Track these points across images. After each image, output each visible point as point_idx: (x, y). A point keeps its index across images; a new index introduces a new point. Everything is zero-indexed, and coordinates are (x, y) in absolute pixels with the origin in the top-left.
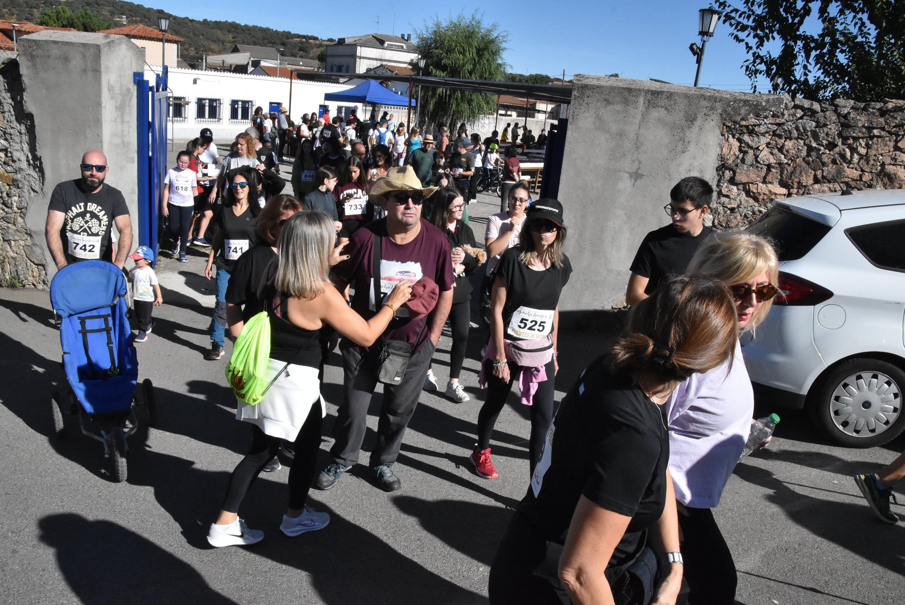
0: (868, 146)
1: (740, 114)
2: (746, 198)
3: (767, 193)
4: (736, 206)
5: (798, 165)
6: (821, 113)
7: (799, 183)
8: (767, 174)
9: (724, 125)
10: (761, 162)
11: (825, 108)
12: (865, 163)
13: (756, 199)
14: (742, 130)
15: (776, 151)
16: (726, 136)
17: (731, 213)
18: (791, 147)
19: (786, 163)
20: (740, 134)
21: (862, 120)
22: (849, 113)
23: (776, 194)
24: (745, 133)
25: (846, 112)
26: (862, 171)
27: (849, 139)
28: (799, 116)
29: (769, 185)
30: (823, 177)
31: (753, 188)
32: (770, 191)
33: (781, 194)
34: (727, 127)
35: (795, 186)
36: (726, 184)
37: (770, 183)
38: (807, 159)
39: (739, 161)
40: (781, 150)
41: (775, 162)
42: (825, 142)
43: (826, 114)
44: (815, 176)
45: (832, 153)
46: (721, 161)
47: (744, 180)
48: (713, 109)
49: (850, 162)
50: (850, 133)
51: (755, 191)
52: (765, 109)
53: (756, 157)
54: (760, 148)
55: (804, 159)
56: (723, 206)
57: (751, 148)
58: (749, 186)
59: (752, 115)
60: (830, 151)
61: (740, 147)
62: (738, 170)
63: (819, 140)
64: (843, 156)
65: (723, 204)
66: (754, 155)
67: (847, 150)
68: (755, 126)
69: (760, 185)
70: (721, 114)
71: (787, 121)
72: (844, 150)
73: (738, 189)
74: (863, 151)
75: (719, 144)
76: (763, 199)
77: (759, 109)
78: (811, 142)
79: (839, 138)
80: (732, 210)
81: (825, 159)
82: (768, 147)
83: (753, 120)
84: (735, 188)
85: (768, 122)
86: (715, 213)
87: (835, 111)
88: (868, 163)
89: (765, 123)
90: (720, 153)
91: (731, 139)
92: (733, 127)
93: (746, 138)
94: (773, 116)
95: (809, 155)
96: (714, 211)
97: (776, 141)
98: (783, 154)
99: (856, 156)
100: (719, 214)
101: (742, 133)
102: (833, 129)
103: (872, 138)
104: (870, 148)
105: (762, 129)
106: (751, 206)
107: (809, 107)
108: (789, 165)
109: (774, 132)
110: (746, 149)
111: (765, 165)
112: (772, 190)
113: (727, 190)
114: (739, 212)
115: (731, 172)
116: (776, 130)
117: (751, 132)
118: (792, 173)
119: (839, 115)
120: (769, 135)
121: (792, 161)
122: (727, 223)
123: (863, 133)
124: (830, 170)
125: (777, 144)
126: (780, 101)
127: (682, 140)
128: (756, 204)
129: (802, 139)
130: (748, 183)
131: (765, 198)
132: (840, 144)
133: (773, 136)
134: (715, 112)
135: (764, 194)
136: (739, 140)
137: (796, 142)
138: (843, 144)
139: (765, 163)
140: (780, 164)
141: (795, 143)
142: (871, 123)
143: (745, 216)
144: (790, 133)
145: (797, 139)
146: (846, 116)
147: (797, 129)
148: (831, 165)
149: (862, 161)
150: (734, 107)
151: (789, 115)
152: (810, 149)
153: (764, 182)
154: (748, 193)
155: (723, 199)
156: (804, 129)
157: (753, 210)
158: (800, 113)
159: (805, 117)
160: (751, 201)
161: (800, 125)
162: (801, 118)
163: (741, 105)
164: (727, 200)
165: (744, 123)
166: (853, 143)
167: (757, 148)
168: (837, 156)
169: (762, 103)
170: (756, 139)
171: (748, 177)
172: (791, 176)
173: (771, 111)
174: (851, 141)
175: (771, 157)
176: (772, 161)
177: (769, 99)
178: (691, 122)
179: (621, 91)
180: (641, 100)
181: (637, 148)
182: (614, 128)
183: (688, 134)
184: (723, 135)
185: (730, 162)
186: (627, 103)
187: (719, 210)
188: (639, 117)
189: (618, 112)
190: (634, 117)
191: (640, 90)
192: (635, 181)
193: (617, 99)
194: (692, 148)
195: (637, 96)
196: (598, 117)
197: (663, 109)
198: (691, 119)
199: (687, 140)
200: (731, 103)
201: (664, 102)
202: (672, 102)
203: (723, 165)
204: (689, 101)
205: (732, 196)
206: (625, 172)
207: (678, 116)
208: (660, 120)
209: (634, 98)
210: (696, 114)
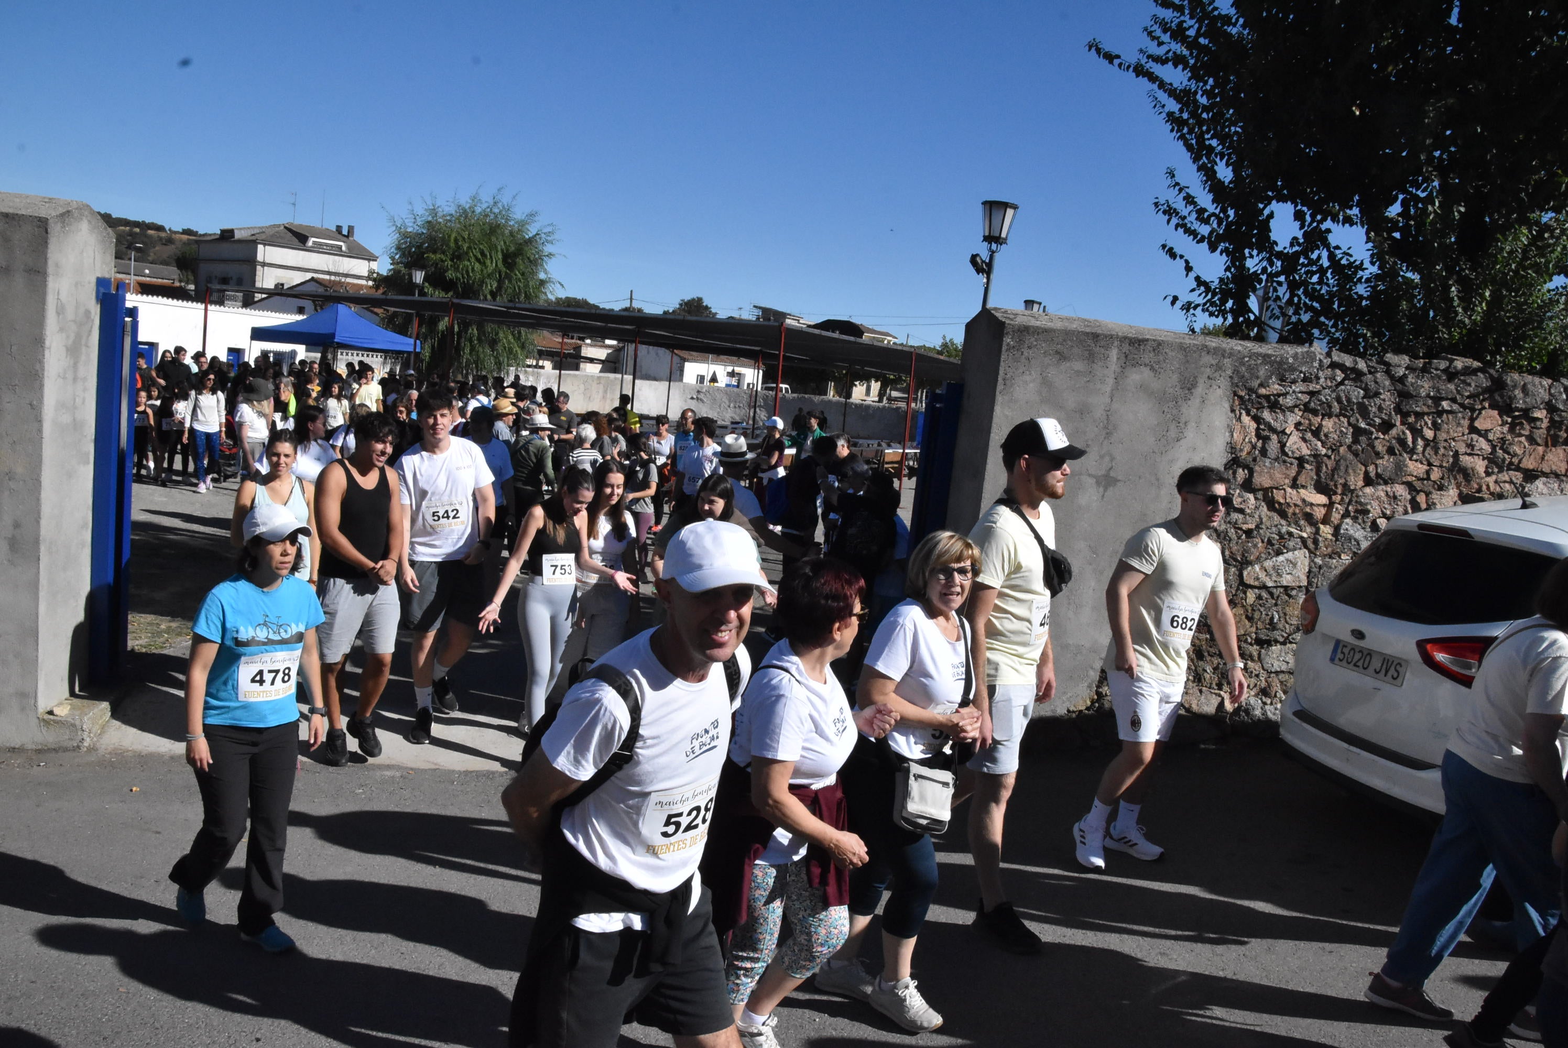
0: (1436, 427)
1: (1258, 378)
2: (1268, 513)
3: (1299, 503)
4: (1253, 527)
5: (1342, 458)
6: (1369, 376)
7: (1345, 486)
8: (1298, 473)
9: (1235, 394)
10: (1290, 453)
11: (1373, 367)
12: (1432, 453)
13: (1283, 514)
14: (1260, 403)
15: (1309, 436)
16: (1238, 412)
17: (1247, 537)
18: (1331, 430)
19: (1326, 455)
20: (1258, 409)
21: (1425, 387)
22: (1405, 376)
23: (1312, 505)
24: (1263, 407)
25: (1402, 374)
26: (1430, 464)
27: (1410, 416)
28: (1339, 379)
29: (1302, 491)
30: (1378, 475)
31: (1278, 496)
32: (1304, 501)
33: (1319, 505)
34: (1241, 398)
35: (1339, 491)
36: (1238, 491)
37: (1303, 487)
38: (1354, 447)
39: (1257, 452)
40: (1316, 433)
41: (1309, 452)
42: (1378, 421)
43: (1376, 378)
44: (1366, 473)
45: (1386, 437)
46: (1232, 453)
47: (1267, 483)
48: (1220, 368)
49: (1412, 452)
50: (1411, 407)
51: (1282, 501)
52: (1292, 369)
53: (1283, 445)
54: (1288, 431)
55: (1349, 447)
56: (1235, 528)
57: (1273, 430)
58: (1272, 493)
59: (1274, 379)
60: (1384, 434)
61: (1258, 429)
62: (1257, 468)
63: (1369, 418)
64: (1402, 442)
65: (1236, 523)
66: (1279, 442)
67: (1408, 432)
68: (1279, 395)
69: (1289, 490)
70: (1231, 377)
71: (1324, 388)
72: (1404, 433)
73: (1256, 499)
74: (1429, 434)
75: (1228, 426)
76: (1294, 514)
77: (1285, 370)
78: (1358, 421)
79: (1396, 415)
80: (1249, 533)
81: (1380, 448)
82: (1298, 430)
83: (1277, 386)
84: (1251, 496)
85: (1297, 390)
86: (1224, 539)
87: (1388, 372)
88: (1436, 453)
89: (1294, 392)
90: (1229, 440)
91: (1246, 419)
92: (1247, 397)
93: (1266, 415)
94: (1305, 380)
95: (1356, 441)
96: (1222, 535)
97: (1310, 420)
98: (1319, 440)
99: (1420, 442)
100: (1230, 540)
101: (1260, 408)
102: (1388, 399)
103: (1440, 413)
104: (1439, 429)
105: (1289, 401)
106: (1276, 526)
107: (1352, 365)
108: (1329, 457)
109: (1306, 405)
110: (1266, 433)
111: (1296, 458)
112: (1307, 499)
113: (1240, 500)
114: (1260, 535)
115: (1246, 471)
116: (1309, 402)
117: (1274, 406)
118: (1335, 470)
119: (1392, 377)
120: (1300, 410)
121: (1333, 451)
122: (1243, 555)
123: (1428, 406)
124: (1386, 463)
125: (1310, 424)
126: (1311, 357)
127: (1176, 419)
128: (1283, 522)
129: (1345, 416)
130: (1272, 488)
131: (1297, 511)
132: (1398, 423)
133: (1304, 412)
134: (1223, 374)
135: (1296, 505)
136: (1257, 419)
137: (1337, 420)
138: (1403, 423)
139: (1296, 455)
140: (1316, 456)
141: (1335, 423)
142: (1438, 391)
143: (1270, 542)
144: (1330, 407)
145: (1337, 416)
146: (1402, 380)
147: (1339, 400)
148: (1386, 457)
149: (1428, 449)
150: (1250, 366)
151: (1326, 379)
152: (1358, 432)
153: (1295, 485)
154: (1271, 504)
155: (1235, 516)
156: (1349, 400)
157: (1280, 532)
158: (1340, 376)
159: (1346, 382)
160: (1276, 517)
161: (1342, 395)
162: (1342, 383)
163: (1259, 362)
164: (1241, 516)
165: (1263, 391)
166: (1416, 422)
167: (1283, 432)
168: (1394, 441)
169: (1287, 359)
170: (1281, 417)
171: (1271, 478)
172: (1333, 475)
173: (1301, 372)
174: (1411, 419)
175: (1303, 445)
176: (1305, 451)
177: (1297, 354)
178: (1189, 389)
179: (1082, 337)
180: (1114, 354)
181: (1108, 435)
182: (1071, 401)
183: (1184, 410)
184: (1233, 411)
185: (1244, 454)
186: (1091, 357)
187: (1230, 534)
188: (1111, 381)
189: (1078, 373)
190: (1103, 382)
191: (1111, 336)
192: (1105, 490)
193: (1076, 350)
194: (1190, 433)
195: (1107, 348)
196: (1046, 383)
197: (1148, 368)
198: (1189, 386)
199: (1183, 420)
200: (1247, 359)
201: (1148, 357)
202: (1161, 358)
203: (1233, 459)
204: (1186, 356)
205: (1248, 511)
206: (1090, 475)
207: (1170, 381)
208: (1143, 387)
209: (1102, 350)
210: (1195, 377)
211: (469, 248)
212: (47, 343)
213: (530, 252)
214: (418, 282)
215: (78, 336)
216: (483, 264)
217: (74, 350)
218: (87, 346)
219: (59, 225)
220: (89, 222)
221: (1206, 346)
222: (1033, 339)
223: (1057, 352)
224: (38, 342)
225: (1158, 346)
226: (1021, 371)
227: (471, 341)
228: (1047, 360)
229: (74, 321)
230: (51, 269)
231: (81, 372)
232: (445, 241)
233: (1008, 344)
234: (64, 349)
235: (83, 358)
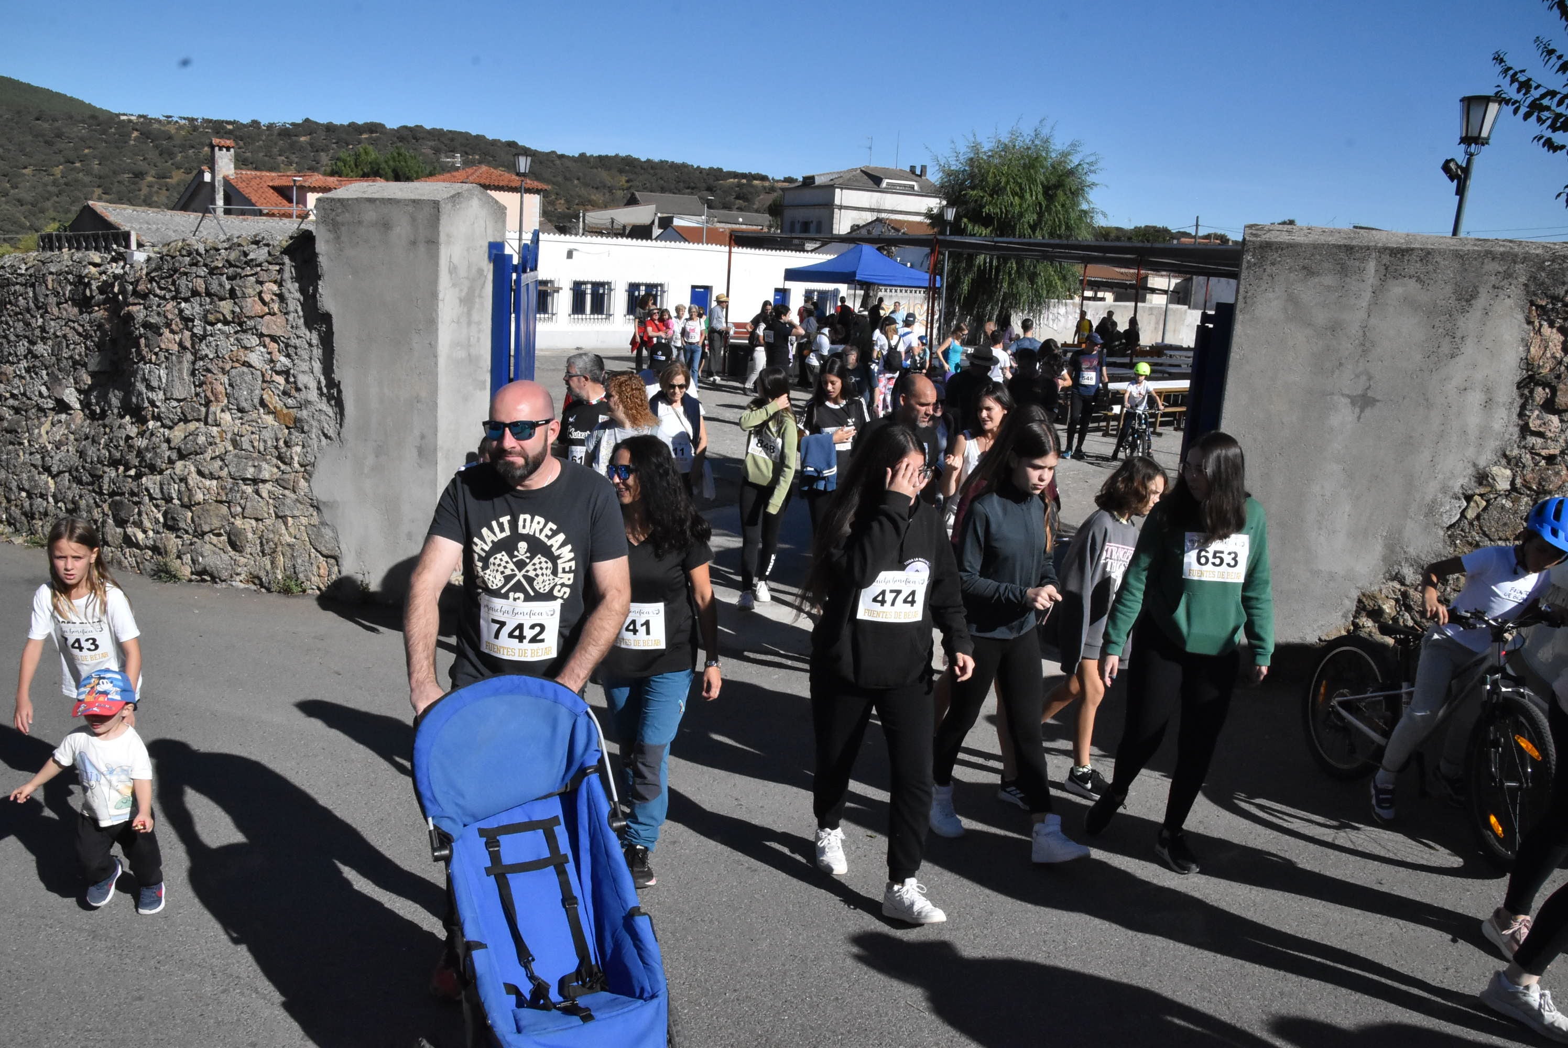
4: (1557, 452)
9: (1532, 303)
16: (1537, 324)
17: (1547, 464)
20: (1565, 320)
34: (1538, 307)
36: (1537, 412)
39: (1563, 368)
46: (1528, 370)
48: (1511, 276)
56: (1531, 453)
62: (1561, 386)
65: (1533, 448)
70: (1525, 285)
73: (1561, 420)
75: (1523, 339)
80: (1551, 459)
84: (1555, 419)
86: (1517, 465)
90: (1523, 355)
91: (1546, 329)
92: (1550, 306)
96: (1513, 463)
100: (1524, 467)
113: (1538, 422)
114: (1564, 462)
115: (1547, 390)
122: (1540, 484)
127: (1450, 334)
134: (1515, 282)
136: (1564, 331)
150: (1552, 270)
155: (1532, 440)
163: (1565, 265)
164: (1540, 441)
178: (1467, 301)
179: (1334, 250)
180: (1371, 266)
181: (1365, 352)
182: (1321, 317)
183: (1460, 323)
184: (1529, 322)
185: (1545, 371)
186: (1344, 271)
187: (1524, 460)
188: (1367, 295)
189: (1328, 288)
190: (1358, 297)
191: (1368, 248)
192: (1362, 411)
193: (1326, 265)
194: (1469, 348)
195: (1363, 260)
196: (1292, 299)
197: (1414, 280)
198: (1466, 297)
199: (1459, 334)
200: (1547, 264)
201: (1414, 267)
202: (1431, 268)
203: (1531, 378)
204: (1463, 264)
205: (1549, 434)
206: (1343, 395)
207: (1442, 292)
208: (1408, 302)
209: (1357, 263)
210: (1475, 287)
211: (1007, 182)
212: (441, 296)
213: (1072, 183)
214: (949, 218)
215: (471, 290)
216: (1022, 197)
217: (467, 301)
218: (480, 296)
219: (450, 205)
220: (480, 199)
221: (1491, 252)
222: (1276, 255)
223: (1304, 268)
224: (434, 295)
225: (1427, 255)
226: (1263, 288)
227: (1010, 275)
228: (1292, 276)
229: (467, 278)
230: (443, 238)
231: (475, 317)
232: (983, 178)
233: (1248, 262)
234: (458, 301)
235: (477, 306)
